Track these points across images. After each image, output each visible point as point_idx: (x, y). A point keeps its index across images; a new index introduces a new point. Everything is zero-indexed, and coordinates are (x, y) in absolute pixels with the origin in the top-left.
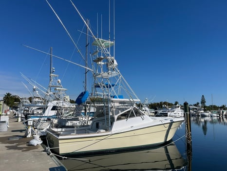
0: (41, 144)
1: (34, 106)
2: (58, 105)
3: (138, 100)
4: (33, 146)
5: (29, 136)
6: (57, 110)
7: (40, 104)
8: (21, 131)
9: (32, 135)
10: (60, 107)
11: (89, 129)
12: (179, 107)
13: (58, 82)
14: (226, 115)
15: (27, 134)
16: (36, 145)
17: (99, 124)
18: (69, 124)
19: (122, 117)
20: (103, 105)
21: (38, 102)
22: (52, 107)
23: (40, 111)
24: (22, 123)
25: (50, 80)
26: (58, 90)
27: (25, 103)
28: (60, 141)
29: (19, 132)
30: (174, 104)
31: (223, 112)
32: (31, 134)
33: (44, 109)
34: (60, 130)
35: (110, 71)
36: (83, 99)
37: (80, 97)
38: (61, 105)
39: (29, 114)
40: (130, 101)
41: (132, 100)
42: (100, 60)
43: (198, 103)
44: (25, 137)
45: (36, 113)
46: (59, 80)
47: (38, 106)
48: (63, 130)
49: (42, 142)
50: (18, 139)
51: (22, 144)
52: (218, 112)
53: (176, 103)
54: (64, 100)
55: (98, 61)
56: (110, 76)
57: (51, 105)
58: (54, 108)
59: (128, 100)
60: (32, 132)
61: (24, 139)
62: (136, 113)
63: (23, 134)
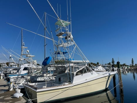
0: (22, 96)
1: (10, 68)
2: (29, 67)
3: (88, 61)
4: (17, 98)
5: (12, 89)
6: (28, 70)
7: (15, 67)
8: (5, 86)
9: (14, 89)
10: (30, 68)
11: (54, 83)
12: (100, 65)
13: (28, 51)
14: (127, 69)
15: (10, 88)
16: (18, 97)
17: (61, 79)
18: (39, 79)
19: (79, 73)
20: (61, 65)
21: (13, 65)
22: (23, 68)
23: (15, 71)
24: (3, 80)
25: (22, 51)
26: (29, 56)
27: (4, 67)
28: (38, 94)
29: (3, 87)
30: (96, 64)
31: (125, 68)
32: (12, 88)
33: (18, 70)
34: (34, 84)
35: (69, 42)
36: (47, 62)
37: (45, 61)
38: (31, 66)
39: (7, 74)
40: (84, 62)
41: (84, 61)
42: (61, 34)
43: (110, 63)
44: (8, 90)
45: (12, 72)
46: (28, 50)
47: (13, 68)
48: (36, 84)
49: (23, 95)
50: (3, 92)
51: (7, 97)
52: (122, 68)
53: (98, 63)
54: (33, 63)
55: (60, 35)
56: (69, 45)
57: (23, 67)
58: (25, 69)
59: (82, 61)
60: (13, 87)
61: (8, 92)
62: (87, 70)
63: (7, 88)
